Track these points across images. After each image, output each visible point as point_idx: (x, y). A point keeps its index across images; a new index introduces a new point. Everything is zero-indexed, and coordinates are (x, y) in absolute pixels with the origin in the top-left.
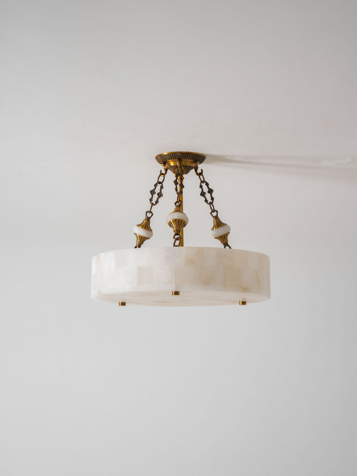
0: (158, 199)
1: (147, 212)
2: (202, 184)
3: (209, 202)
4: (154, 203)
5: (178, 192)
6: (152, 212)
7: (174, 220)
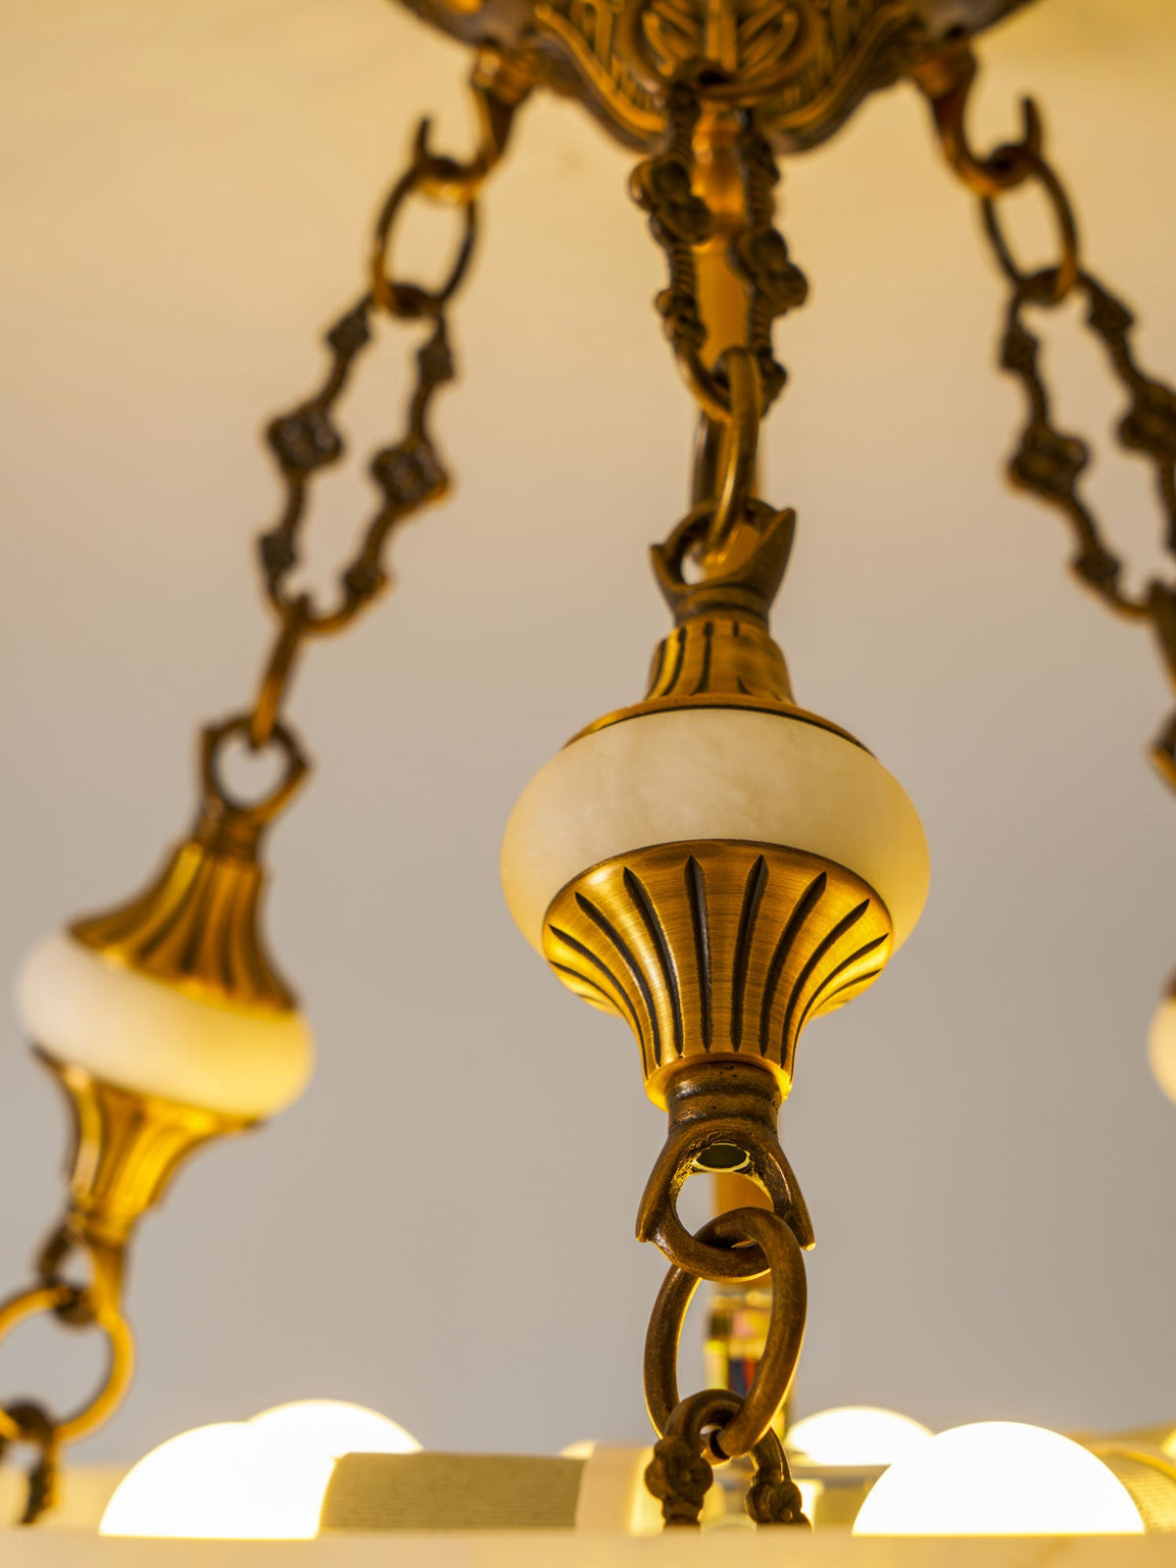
0: (378, 534)
1: (213, 739)
2: (1035, 319)
3: (1133, 585)
4: (328, 599)
5: (710, 356)
6: (282, 736)
7: (660, 855)
